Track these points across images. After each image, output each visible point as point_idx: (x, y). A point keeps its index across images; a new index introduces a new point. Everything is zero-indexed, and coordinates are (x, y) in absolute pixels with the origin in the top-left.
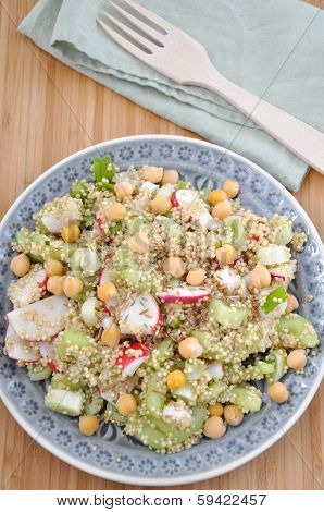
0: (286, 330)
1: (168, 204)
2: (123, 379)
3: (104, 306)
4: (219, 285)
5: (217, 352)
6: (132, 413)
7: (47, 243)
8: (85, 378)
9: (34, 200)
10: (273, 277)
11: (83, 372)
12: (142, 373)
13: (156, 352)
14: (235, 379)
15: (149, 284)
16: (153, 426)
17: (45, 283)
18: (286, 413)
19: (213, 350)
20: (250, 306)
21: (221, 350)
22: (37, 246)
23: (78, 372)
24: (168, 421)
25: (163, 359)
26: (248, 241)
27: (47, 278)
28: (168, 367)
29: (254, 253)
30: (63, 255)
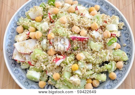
0: (116, 55)
1: (74, 9)
2: (55, 67)
3: (50, 42)
4: (91, 36)
5: (90, 59)
6: (58, 79)
7: (30, 21)
8: (41, 67)
9: (26, 9)
10: (112, 34)
11: (41, 65)
12: (63, 65)
13: (68, 58)
14: (97, 70)
15: (66, 34)
16: (66, 84)
17: (29, 34)
18: (116, 83)
19: (89, 58)
20: (103, 44)
21: (92, 58)
22: (26, 22)
23: (39, 65)
24: (72, 82)
25: (71, 60)
26: (103, 23)
27: (29, 33)
28: (72, 63)
29: (105, 27)
30: (35, 25)
